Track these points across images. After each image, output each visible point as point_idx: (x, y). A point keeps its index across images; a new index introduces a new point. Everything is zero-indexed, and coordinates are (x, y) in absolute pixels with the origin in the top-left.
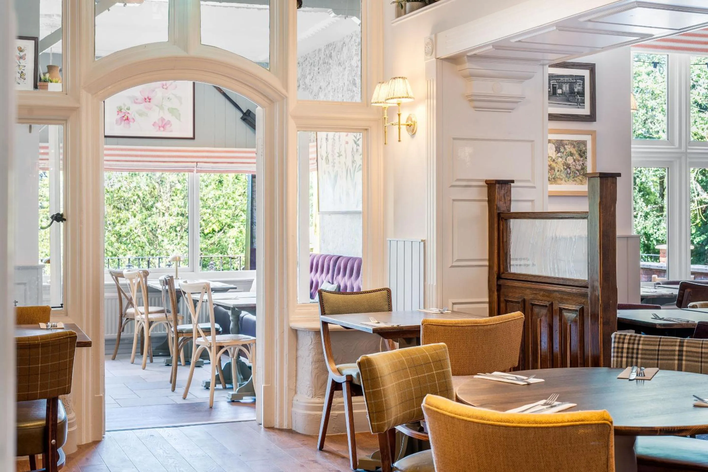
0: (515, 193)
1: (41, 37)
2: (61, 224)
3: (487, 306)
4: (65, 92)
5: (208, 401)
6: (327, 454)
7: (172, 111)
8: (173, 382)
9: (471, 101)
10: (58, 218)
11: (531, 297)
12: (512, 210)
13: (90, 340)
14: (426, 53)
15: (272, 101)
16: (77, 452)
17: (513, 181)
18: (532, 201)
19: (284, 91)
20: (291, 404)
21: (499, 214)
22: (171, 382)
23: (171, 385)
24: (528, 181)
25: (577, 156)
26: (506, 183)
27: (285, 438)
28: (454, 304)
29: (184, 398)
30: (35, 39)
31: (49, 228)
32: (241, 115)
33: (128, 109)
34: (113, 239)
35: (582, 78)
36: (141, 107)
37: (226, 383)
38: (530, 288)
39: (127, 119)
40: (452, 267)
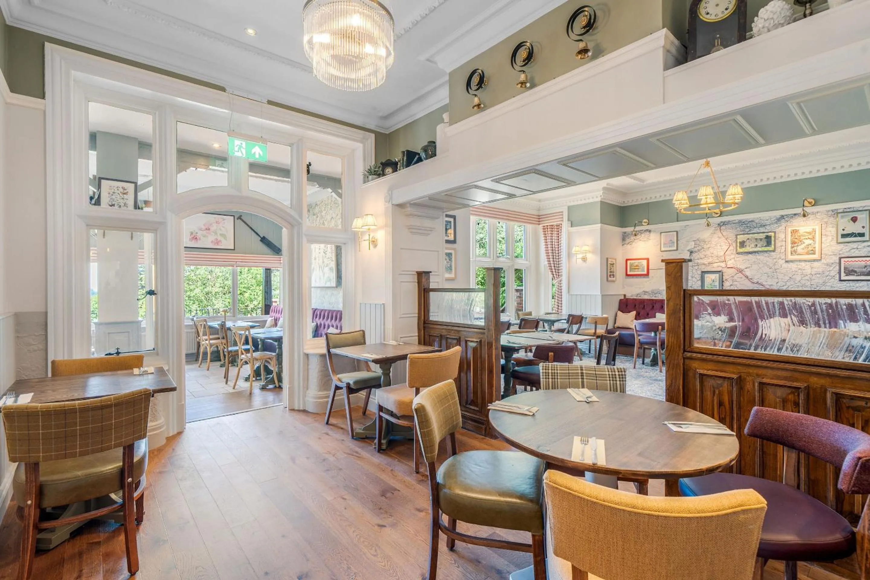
0: (432, 279)
1: (139, 183)
2: (154, 297)
3: (417, 338)
4: (155, 212)
5: (249, 389)
6: (331, 427)
7: (221, 235)
8: (226, 377)
9: (409, 229)
10: (151, 293)
11: (446, 334)
12: (431, 288)
13: (176, 386)
14: (386, 202)
15: (292, 226)
16: (166, 443)
17: (431, 272)
18: (437, 282)
19: (300, 220)
20: (305, 396)
21: (424, 289)
22: (225, 378)
23: (225, 380)
24: (436, 272)
25: (448, 260)
26: (428, 273)
27: (302, 416)
28: (401, 338)
29: (234, 388)
30: (136, 183)
31: (144, 299)
32: (260, 239)
33: (197, 233)
34: (187, 298)
35: (450, 222)
36: (205, 232)
37: (257, 377)
38: (446, 329)
39: (196, 238)
40: (401, 318)
